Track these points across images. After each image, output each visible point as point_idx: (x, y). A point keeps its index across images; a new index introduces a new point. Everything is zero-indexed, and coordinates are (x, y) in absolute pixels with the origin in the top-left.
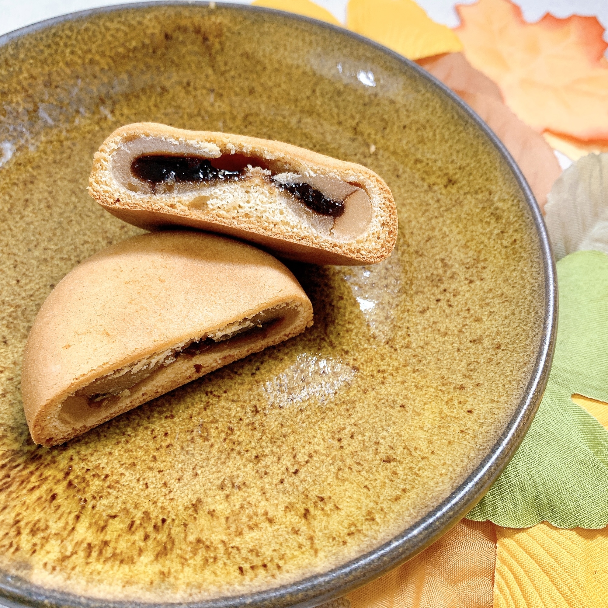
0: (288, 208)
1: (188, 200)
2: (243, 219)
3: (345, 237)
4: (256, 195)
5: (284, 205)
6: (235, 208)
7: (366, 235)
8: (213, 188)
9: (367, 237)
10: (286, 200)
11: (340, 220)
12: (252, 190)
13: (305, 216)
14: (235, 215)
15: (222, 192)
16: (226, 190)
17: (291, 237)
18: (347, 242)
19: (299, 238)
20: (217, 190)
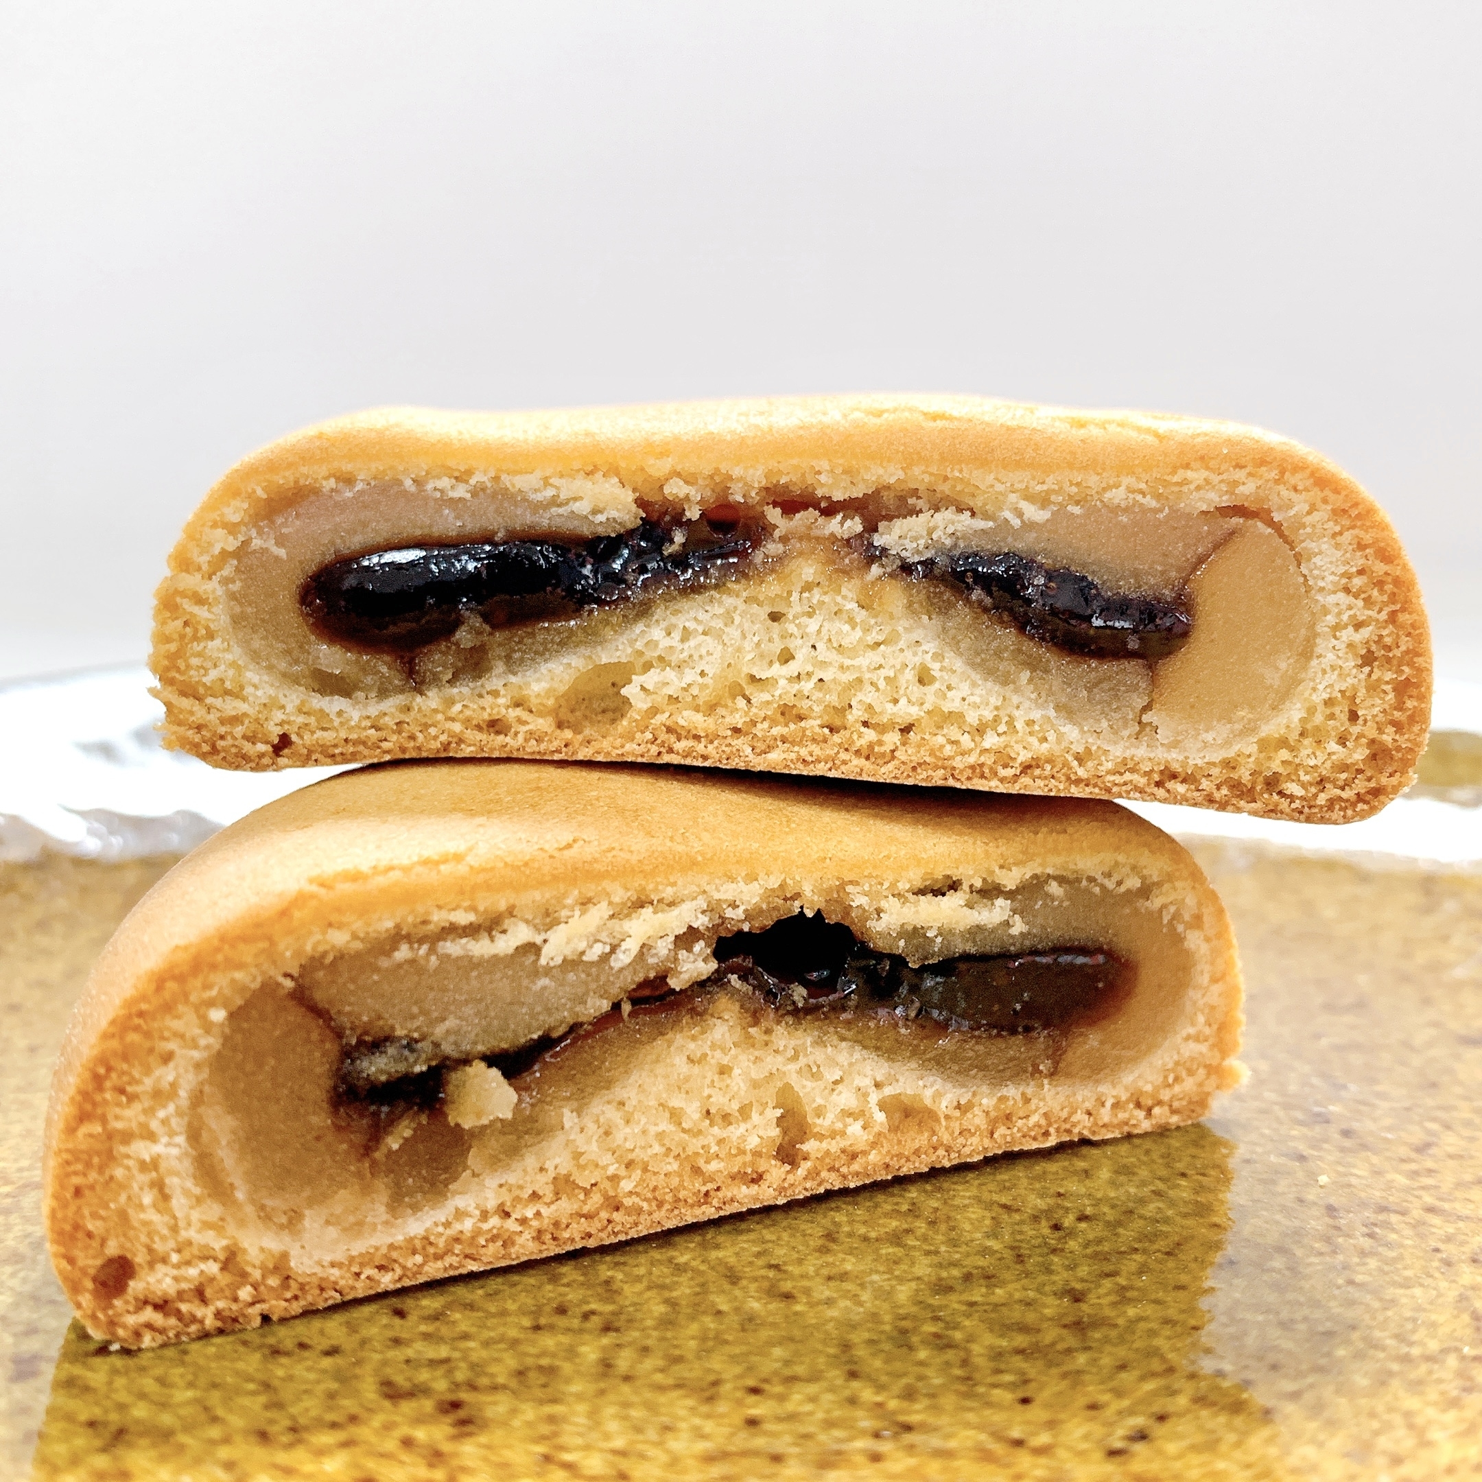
0: (949, 654)
1: (549, 692)
2: (777, 731)
3: (1209, 737)
4: (813, 625)
5: (931, 646)
6: (737, 691)
7: (1294, 714)
8: (639, 627)
9: (1303, 720)
10: (937, 622)
11: (1176, 668)
12: (796, 607)
13: (1025, 675)
14: (739, 720)
15: (676, 635)
16: (691, 625)
17: (977, 770)
18: (1217, 757)
19: (1009, 772)
20: (657, 633)
